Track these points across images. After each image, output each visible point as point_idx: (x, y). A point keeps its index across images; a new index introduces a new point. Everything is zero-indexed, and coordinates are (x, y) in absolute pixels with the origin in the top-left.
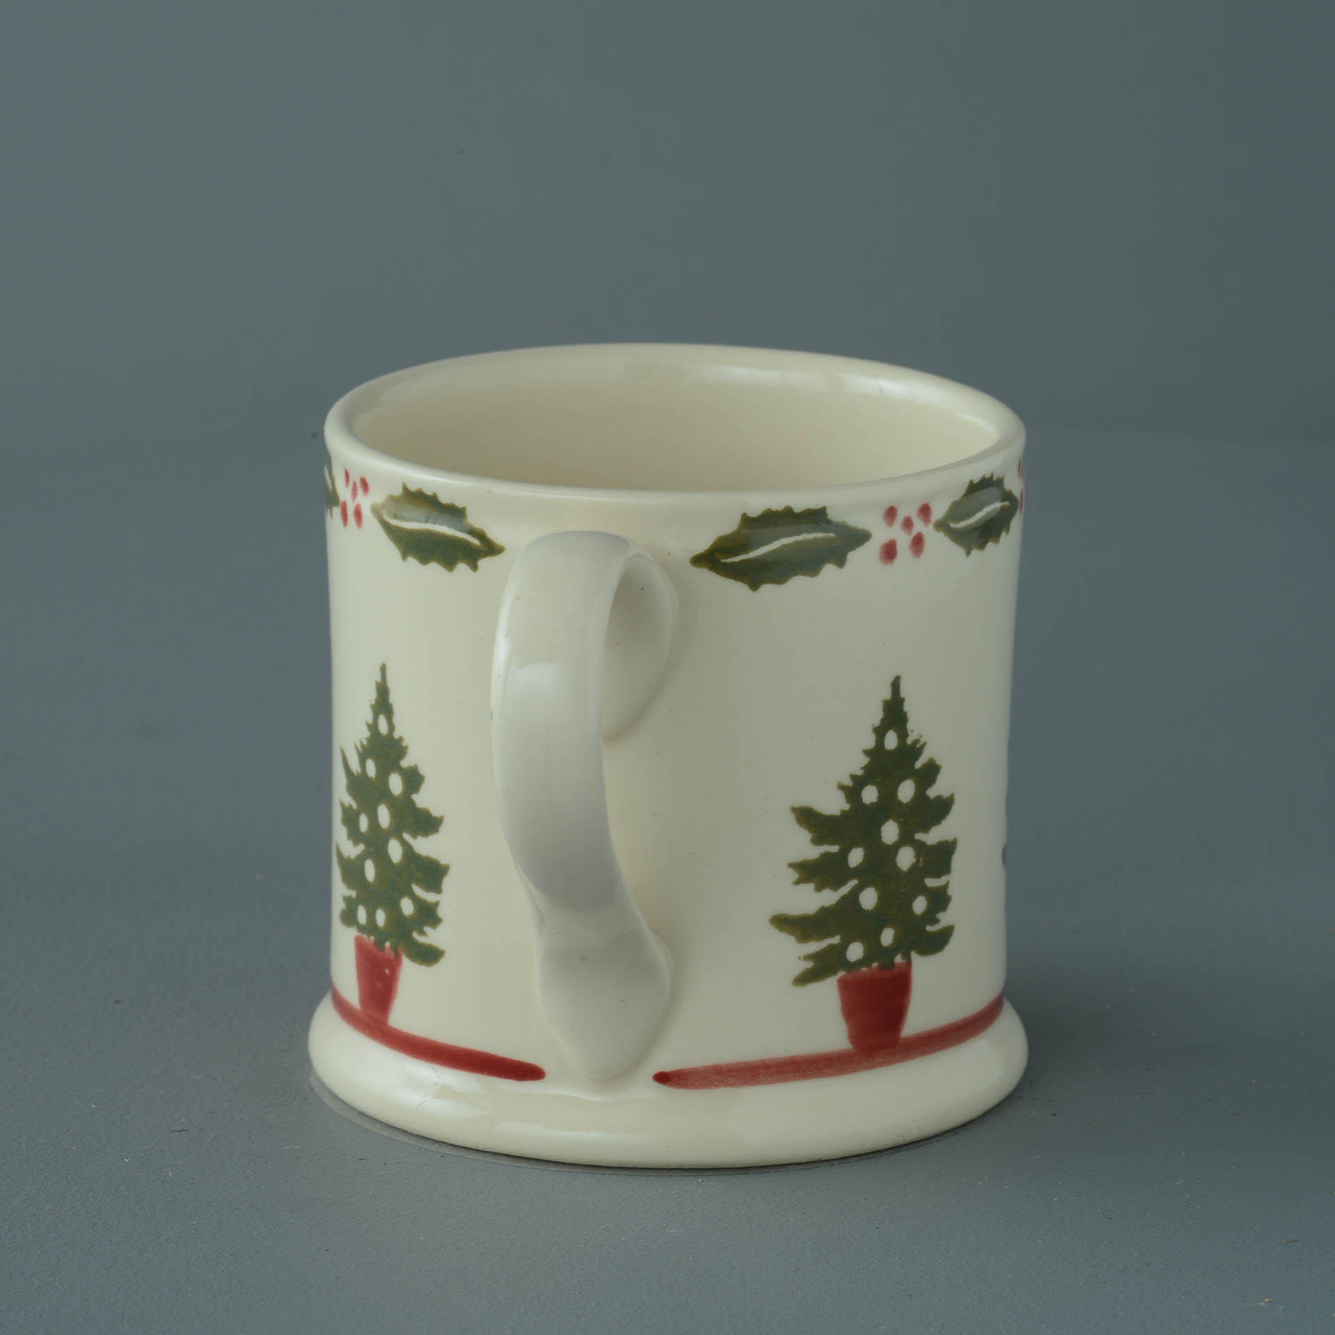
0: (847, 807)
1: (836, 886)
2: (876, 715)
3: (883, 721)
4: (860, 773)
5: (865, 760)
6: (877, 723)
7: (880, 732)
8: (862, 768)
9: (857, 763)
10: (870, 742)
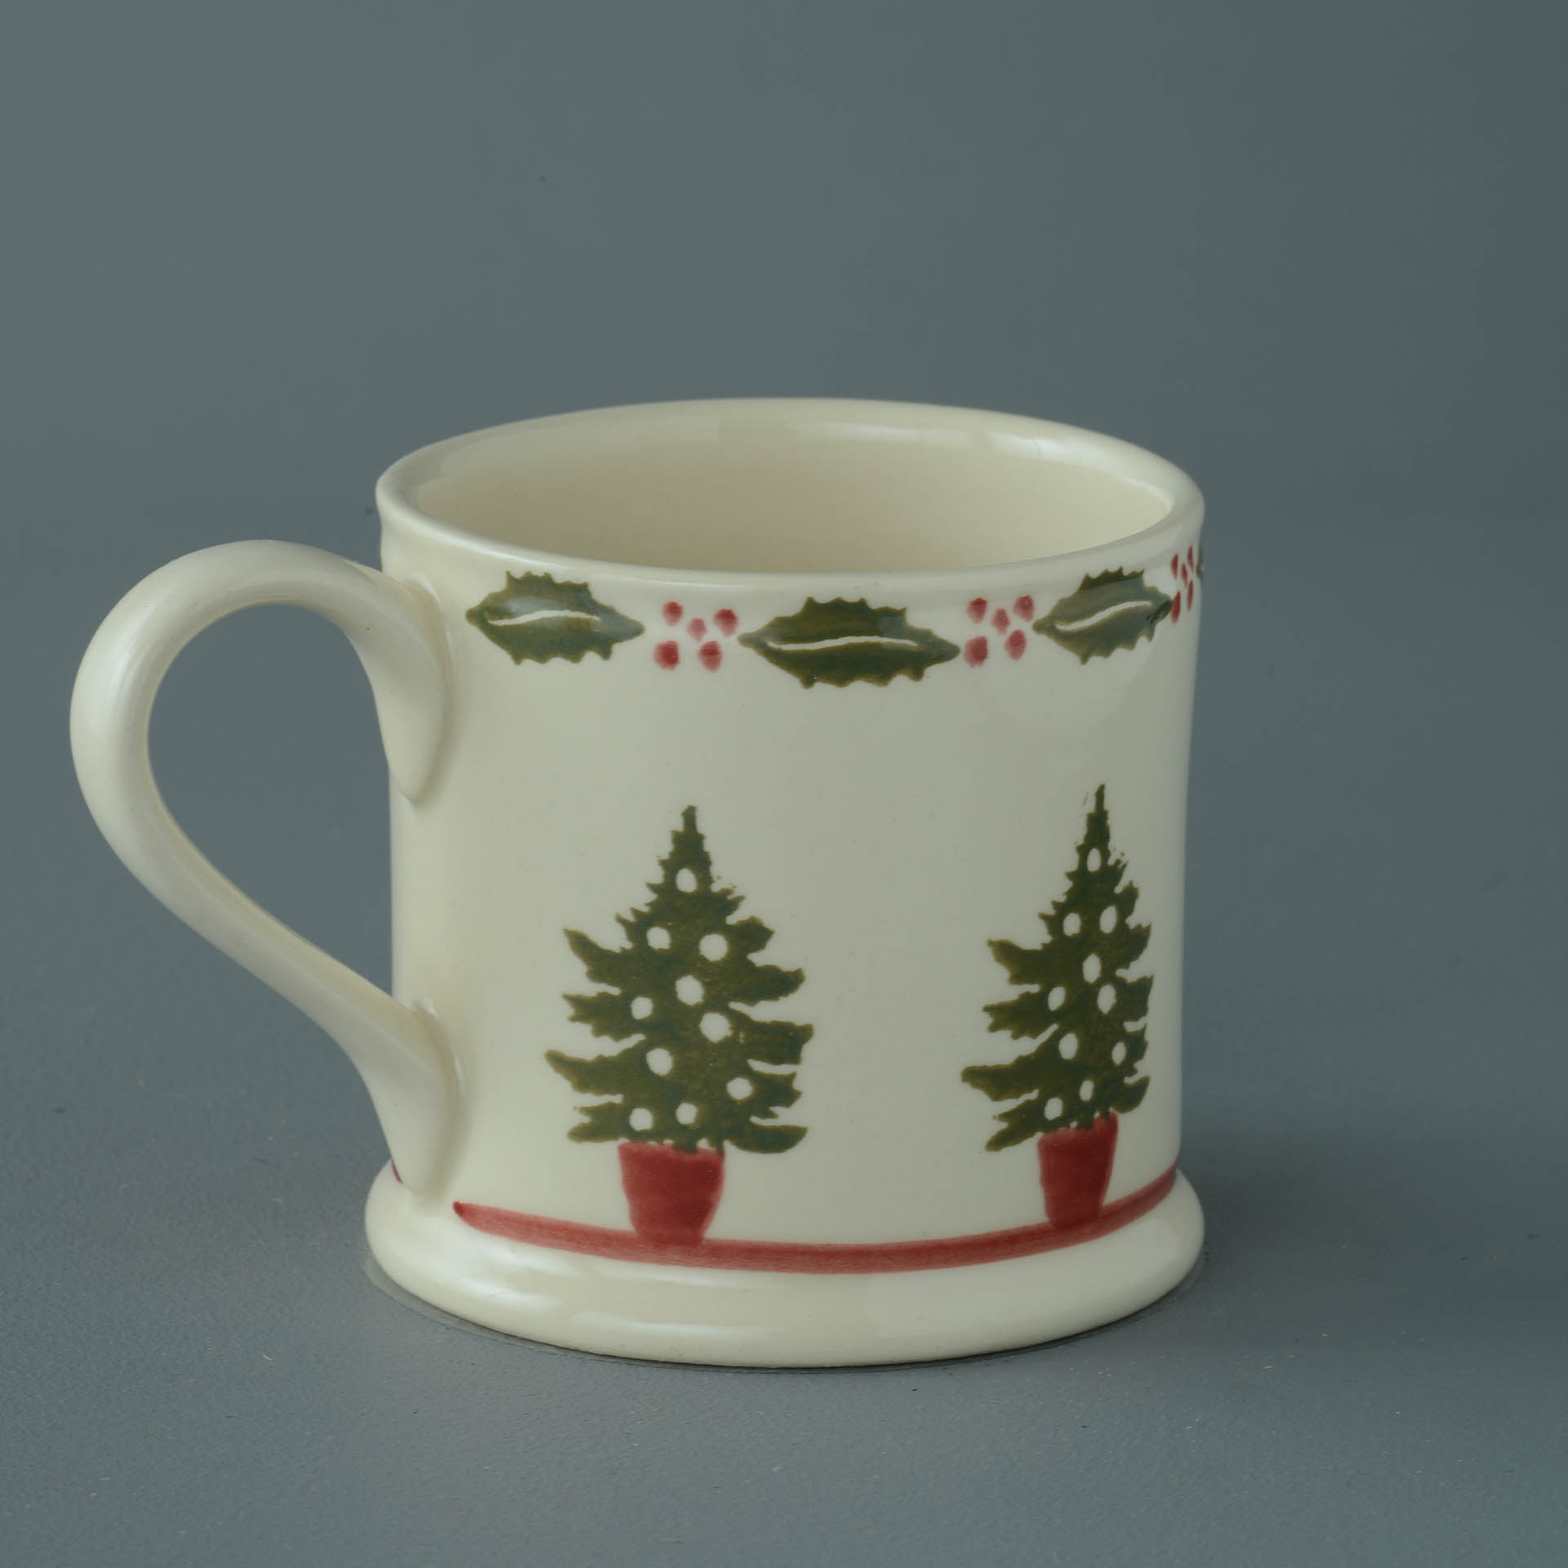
0: (628, 945)
1: (619, 1034)
2: (666, 848)
3: (673, 854)
4: (645, 909)
5: (652, 897)
6: (666, 856)
7: (671, 867)
8: (647, 905)
9: (643, 899)
10: (658, 876)
